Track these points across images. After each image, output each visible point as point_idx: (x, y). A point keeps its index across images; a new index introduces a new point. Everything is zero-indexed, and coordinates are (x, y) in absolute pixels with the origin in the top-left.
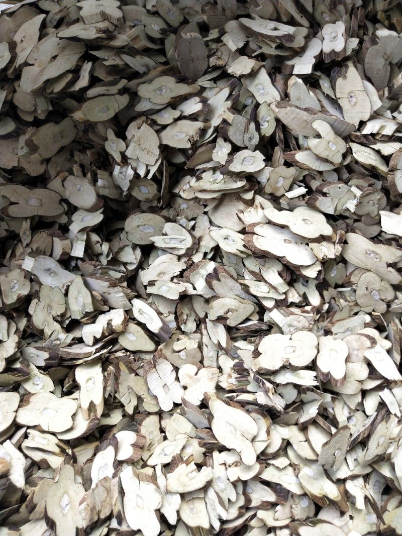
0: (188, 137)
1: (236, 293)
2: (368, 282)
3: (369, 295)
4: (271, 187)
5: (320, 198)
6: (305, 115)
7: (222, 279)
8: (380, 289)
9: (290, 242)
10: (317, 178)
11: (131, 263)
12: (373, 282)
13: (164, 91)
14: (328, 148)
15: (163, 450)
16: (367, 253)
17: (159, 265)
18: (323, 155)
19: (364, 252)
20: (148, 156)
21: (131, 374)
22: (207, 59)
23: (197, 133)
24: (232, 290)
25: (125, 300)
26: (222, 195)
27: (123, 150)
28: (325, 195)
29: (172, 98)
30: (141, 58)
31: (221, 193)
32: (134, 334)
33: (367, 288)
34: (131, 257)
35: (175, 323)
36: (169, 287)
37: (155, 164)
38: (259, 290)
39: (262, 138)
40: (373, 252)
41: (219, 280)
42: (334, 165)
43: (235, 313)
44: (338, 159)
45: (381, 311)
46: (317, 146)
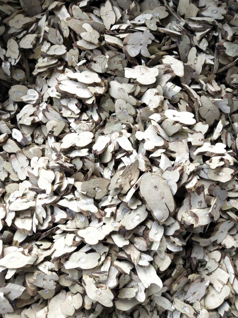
0: (31, 42)
1: (58, 119)
2: (120, 105)
3: (122, 112)
4: (70, 62)
5: (93, 64)
6: (79, 22)
7: (50, 111)
8: (127, 108)
9: (80, 87)
10: (91, 55)
11: (12, 111)
12: (122, 104)
13: (20, 22)
14: (91, 36)
15: (14, 195)
16: (119, 90)
17: (24, 110)
18: (89, 40)
19: (118, 90)
20: (14, 54)
21: (5, 161)
22: (41, 6)
23: (34, 40)
24: (56, 117)
25: (7, 129)
26: (48, 69)
27: (4, 54)
28: (95, 62)
29: (24, 25)
30: (6, 6)
31: (48, 68)
32: (10, 145)
33: (120, 108)
34: (12, 108)
35: (31, 138)
36: (27, 119)
37: (18, 58)
38: (67, 114)
39: (65, 39)
40: (121, 88)
41: (48, 112)
42: (96, 46)
43: (57, 128)
44: (96, 41)
45: (131, 121)
46: (85, 36)
